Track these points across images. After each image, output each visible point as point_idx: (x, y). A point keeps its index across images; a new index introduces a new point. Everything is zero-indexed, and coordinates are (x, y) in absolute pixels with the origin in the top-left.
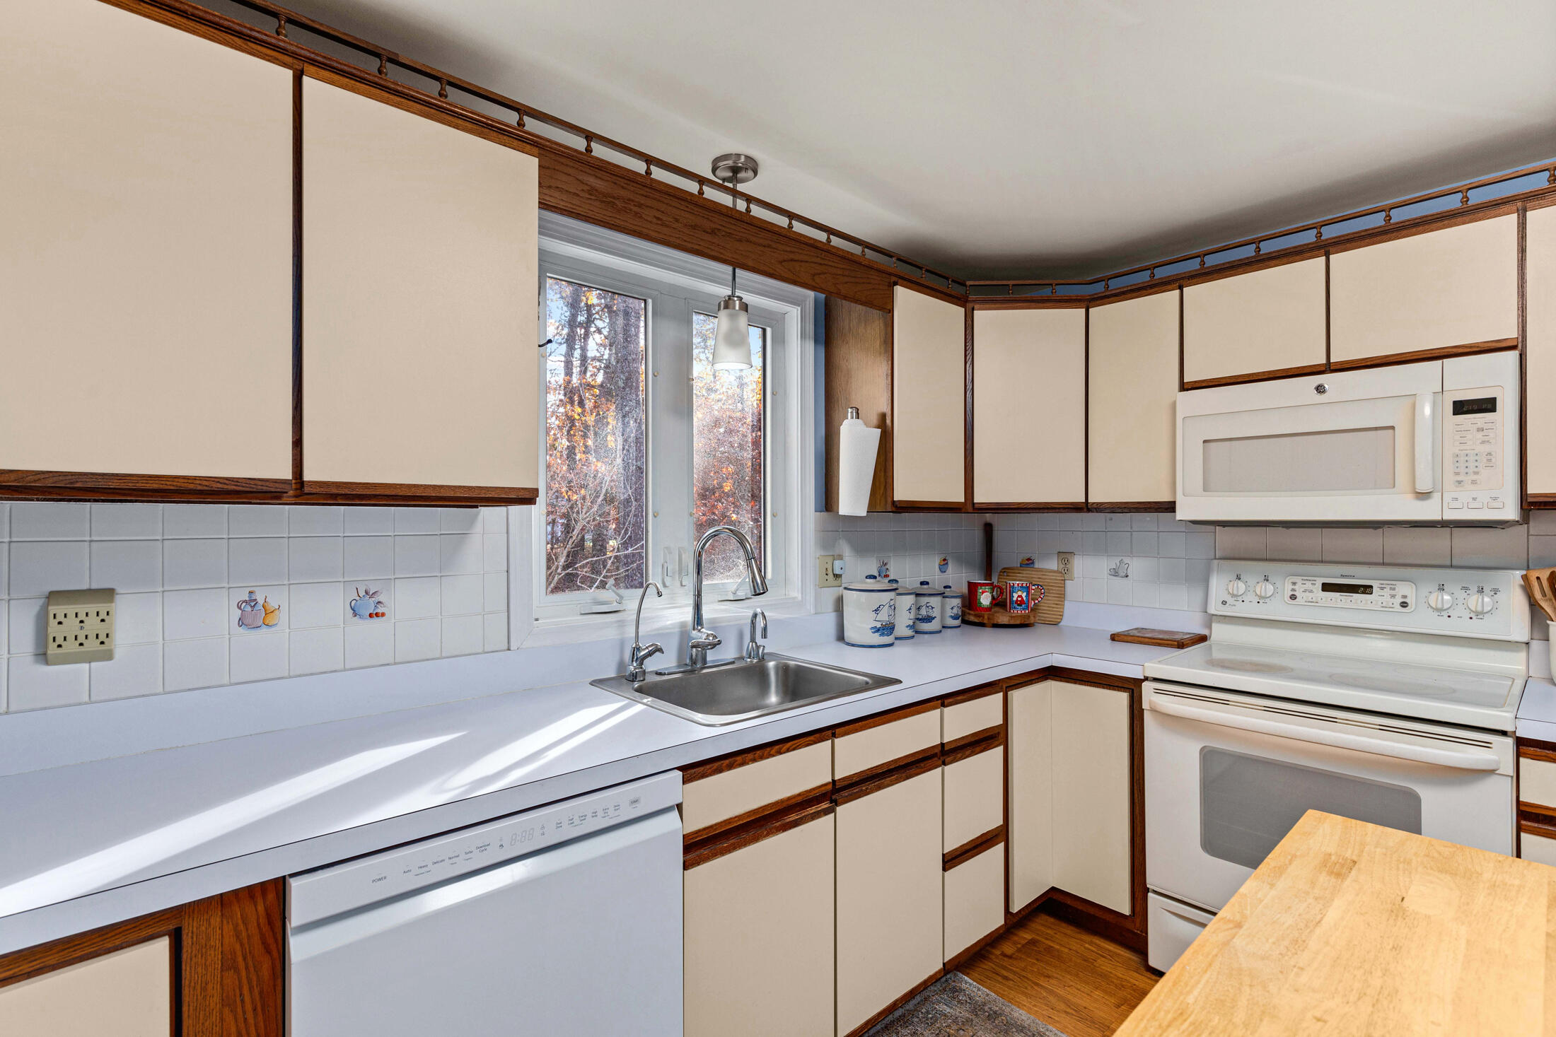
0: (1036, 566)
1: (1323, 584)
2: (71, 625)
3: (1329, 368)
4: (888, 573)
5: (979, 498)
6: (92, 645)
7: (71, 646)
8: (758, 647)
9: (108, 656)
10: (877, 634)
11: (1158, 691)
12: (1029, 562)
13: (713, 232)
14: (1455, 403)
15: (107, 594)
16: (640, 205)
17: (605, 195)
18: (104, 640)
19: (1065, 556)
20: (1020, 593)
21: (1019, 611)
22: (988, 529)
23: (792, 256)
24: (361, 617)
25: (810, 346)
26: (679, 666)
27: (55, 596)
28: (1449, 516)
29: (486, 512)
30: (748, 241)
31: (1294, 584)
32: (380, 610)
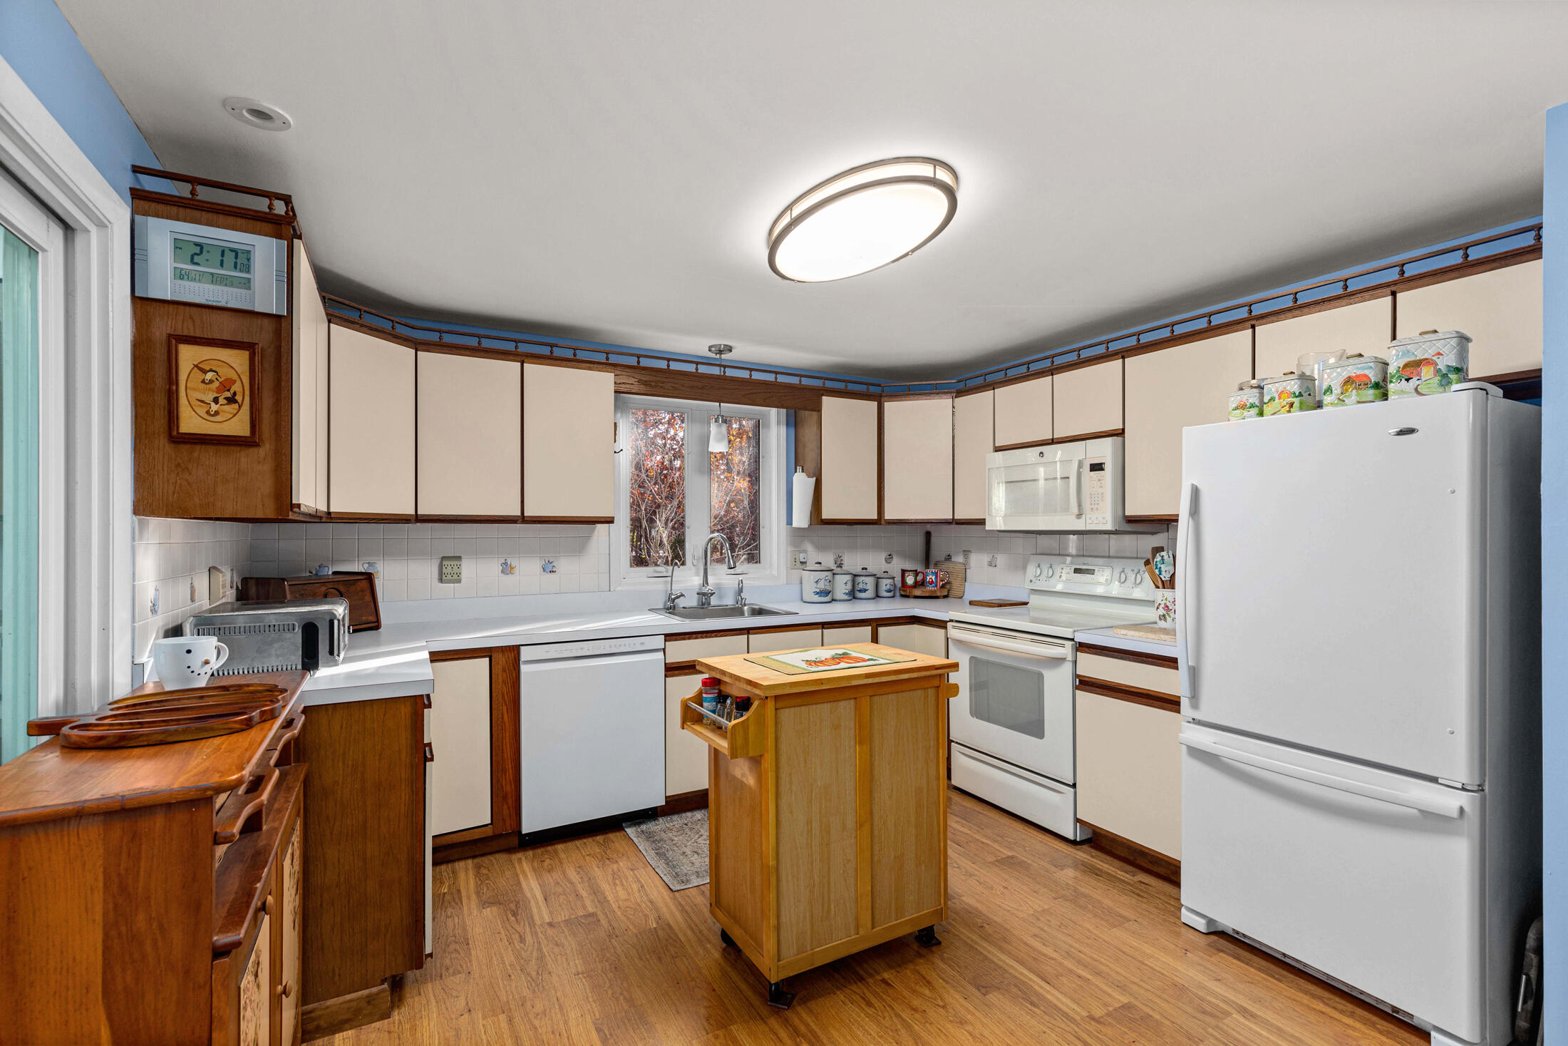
0: (953, 559)
1: (1075, 569)
2: (449, 568)
3: (1053, 442)
4: (842, 562)
5: (889, 515)
6: (455, 576)
7: (449, 577)
8: (742, 599)
9: (459, 581)
10: (817, 596)
11: (954, 627)
12: (949, 558)
13: (703, 388)
14: (1091, 465)
15: (459, 558)
16: (663, 383)
17: (646, 381)
18: (459, 575)
19: (966, 553)
20: (931, 576)
21: (930, 588)
22: (928, 535)
23: (751, 391)
24: (547, 572)
25: (783, 429)
26: (699, 605)
27: (443, 558)
28: (1089, 528)
29: (599, 526)
30: (724, 388)
31: (1062, 569)
32: (554, 570)
